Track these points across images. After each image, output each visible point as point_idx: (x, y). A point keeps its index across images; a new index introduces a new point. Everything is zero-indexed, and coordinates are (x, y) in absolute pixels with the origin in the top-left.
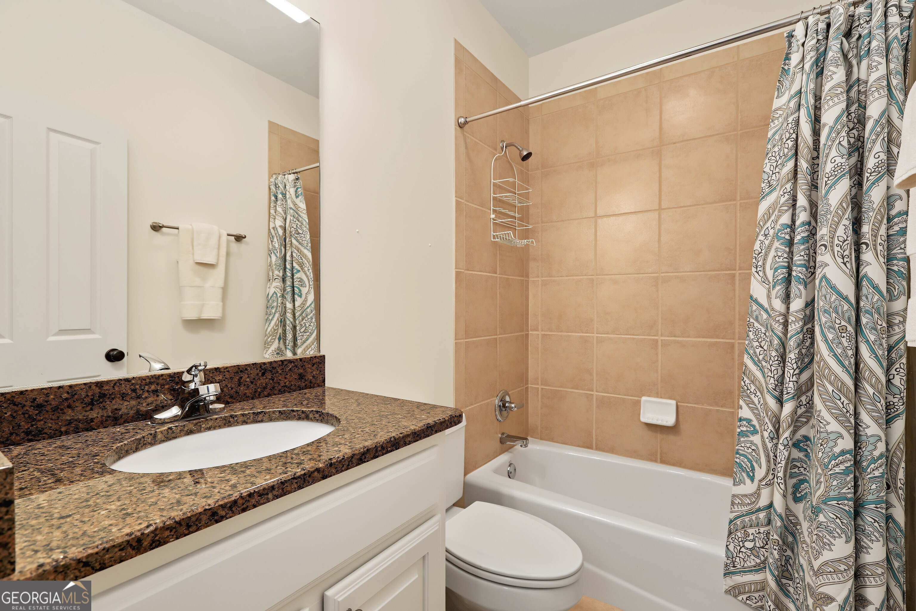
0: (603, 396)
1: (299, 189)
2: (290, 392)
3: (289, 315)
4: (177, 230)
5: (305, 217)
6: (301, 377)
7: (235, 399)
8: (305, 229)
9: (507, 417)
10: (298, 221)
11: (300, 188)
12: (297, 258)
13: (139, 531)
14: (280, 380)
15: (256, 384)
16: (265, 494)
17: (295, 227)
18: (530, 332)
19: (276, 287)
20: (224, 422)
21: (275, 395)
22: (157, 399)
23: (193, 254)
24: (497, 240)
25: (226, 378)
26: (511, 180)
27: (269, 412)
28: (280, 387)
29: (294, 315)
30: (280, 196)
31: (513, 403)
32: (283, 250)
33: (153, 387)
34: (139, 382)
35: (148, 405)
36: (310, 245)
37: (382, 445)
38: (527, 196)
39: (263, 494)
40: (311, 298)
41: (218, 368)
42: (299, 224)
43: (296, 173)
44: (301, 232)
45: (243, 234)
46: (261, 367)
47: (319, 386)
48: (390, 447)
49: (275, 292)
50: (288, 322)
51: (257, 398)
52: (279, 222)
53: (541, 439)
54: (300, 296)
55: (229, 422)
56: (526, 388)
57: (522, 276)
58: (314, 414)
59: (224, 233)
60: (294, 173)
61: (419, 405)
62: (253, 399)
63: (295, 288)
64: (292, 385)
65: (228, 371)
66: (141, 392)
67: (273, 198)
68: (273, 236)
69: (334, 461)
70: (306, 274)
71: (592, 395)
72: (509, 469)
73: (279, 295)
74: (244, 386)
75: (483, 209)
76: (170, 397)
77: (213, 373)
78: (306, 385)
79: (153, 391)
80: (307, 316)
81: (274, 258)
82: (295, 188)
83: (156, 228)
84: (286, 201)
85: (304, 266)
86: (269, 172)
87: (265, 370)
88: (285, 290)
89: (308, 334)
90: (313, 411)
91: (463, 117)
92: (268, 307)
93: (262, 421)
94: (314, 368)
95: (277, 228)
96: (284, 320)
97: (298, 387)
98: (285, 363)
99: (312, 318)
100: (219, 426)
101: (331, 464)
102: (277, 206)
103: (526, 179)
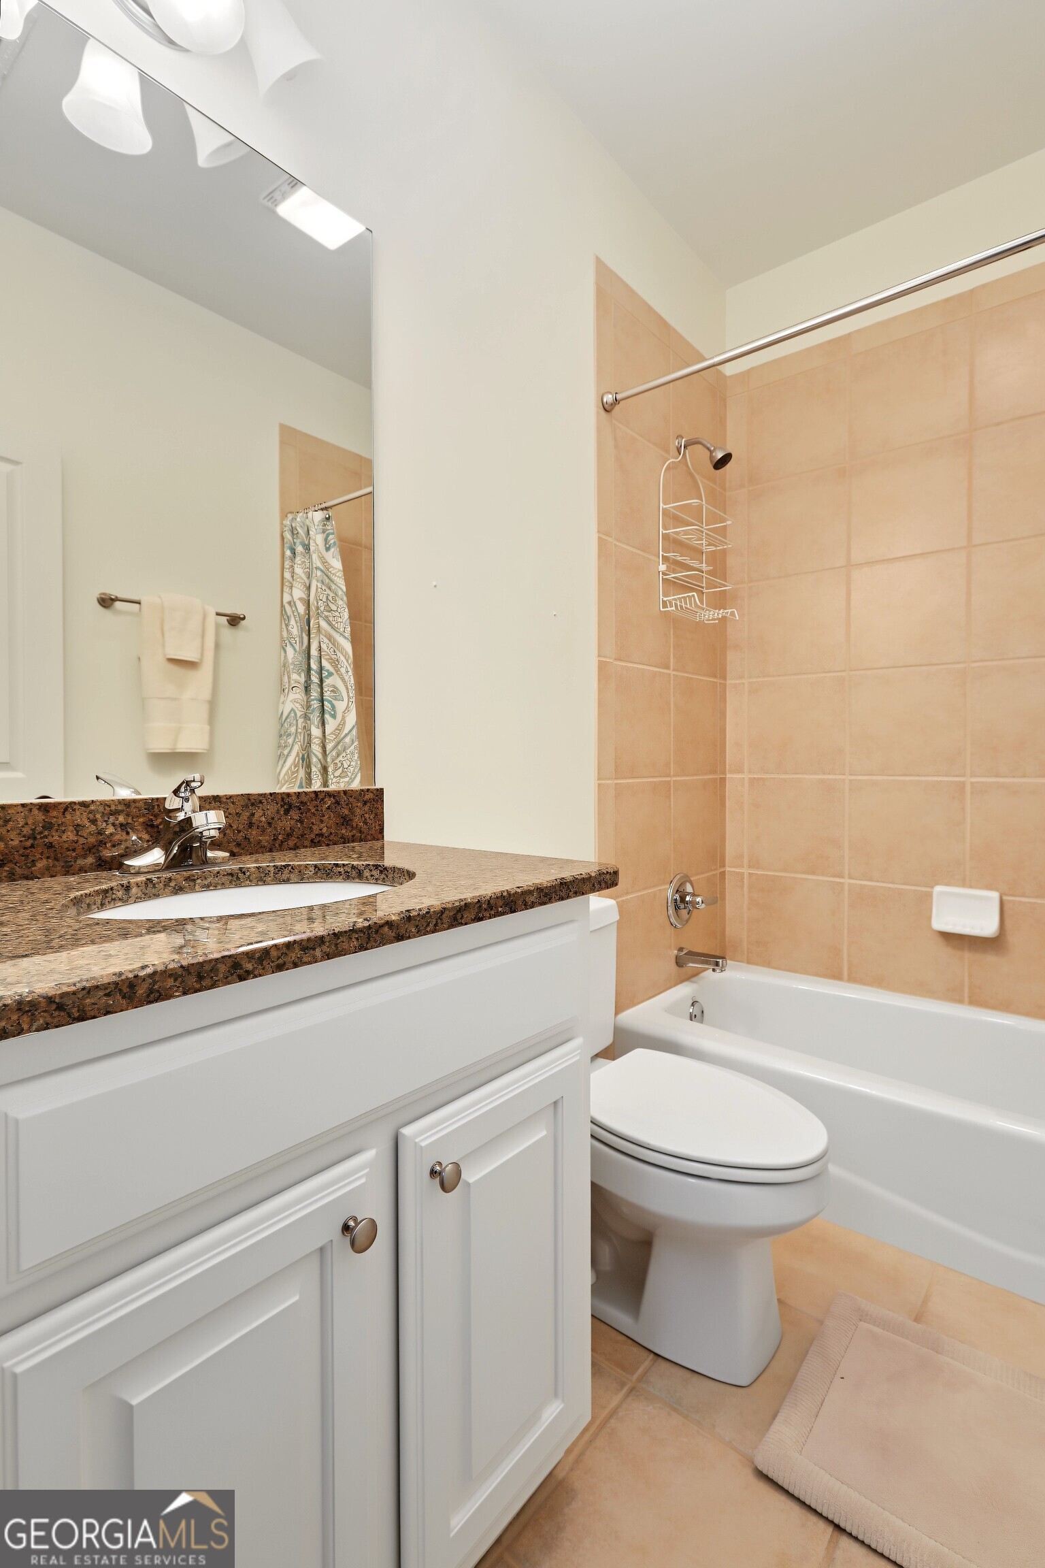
0: (862, 887)
1: (331, 537)
2: (328, 845)
3: (316, 748)
4: (138, 605)
5: (341, 583)
6: (346, 821)
7: (243, 849)
8: (340, 602)
9: (687, 921)
10: (330, 589)
11: (333, 534)
12: (328, 651)
13: (131, 971)
14: (313, 823)
15: (275, 828)
16: (311, 948)
17: (324, 600)
18: (728, 776)
19: (295, 701)
20: (230, 878)
21: (306, 847)
22: (128, 838)
23: (164, 646)
24: (669, 609)
25: (230, 814)
26: (695, 501)
27: (300, 866)
28: (313, 836)
29: (324, 748)
30: (299, 549)
31: (698, 896)
32: (305, 638)
33: (121, 819)
34: (101, 809)
35: (114, 846)
36: (349, 629)
37: (489, 901)
38: (723, 531)
39: (307, 948)
40: (352, 719)
41: (217, 796)
42: (332, 594)
43: (326, 509)
44: (334, 608)
45: (239, 611)
46: (283, 799)
47: (374, 839)
48: (501, 907)
49: (292, 710)
50: (314, 760)
51: (278, 851)
52: (298, 593)
53: (748, 963)
54: (334, 716)
55: (238, 878)
56: (720, 873)
57: (715, 677)
58: (371, 871)
59: (211, 612)
60: (322, 509)
61: (543, 860)
62: (271, 851)
63: (326, 703)
64: (331, 833)
65: (233, 803)
66: (104, 824)
67: (288, 553)
68: (288, 617)
69: (413, 914)
70: (343, 680)
71: (842, 884)
72: (691, 1011)
73: (299, 714)
74: (258, 828)
75: (646, 555)
76: (146, 837)
77: (210, 803)
78: (353, 836)
79: (121, 825)
80: (344, 750)
81: (289, 650)
82: (325, 534)
83: (106, 602)
84: (310, 557)
85: (339, 666)
86: (282, 509)
87: (291, 806)
88: (308, 707)
89: (347, 779)
90: (369, 865)
91: (611, 393)
92: (281, 736)
93: (287, 881)
94: (366, 808)
95: (295, 603)
96: (308, 757)
97: (341, 838)
98: (321, 797)
99: (352, 753)
100: (223, 884)
101: (409, 919)
102: (295, 566)
103: (719, 500)
